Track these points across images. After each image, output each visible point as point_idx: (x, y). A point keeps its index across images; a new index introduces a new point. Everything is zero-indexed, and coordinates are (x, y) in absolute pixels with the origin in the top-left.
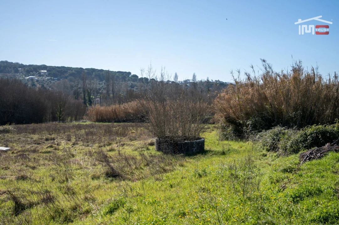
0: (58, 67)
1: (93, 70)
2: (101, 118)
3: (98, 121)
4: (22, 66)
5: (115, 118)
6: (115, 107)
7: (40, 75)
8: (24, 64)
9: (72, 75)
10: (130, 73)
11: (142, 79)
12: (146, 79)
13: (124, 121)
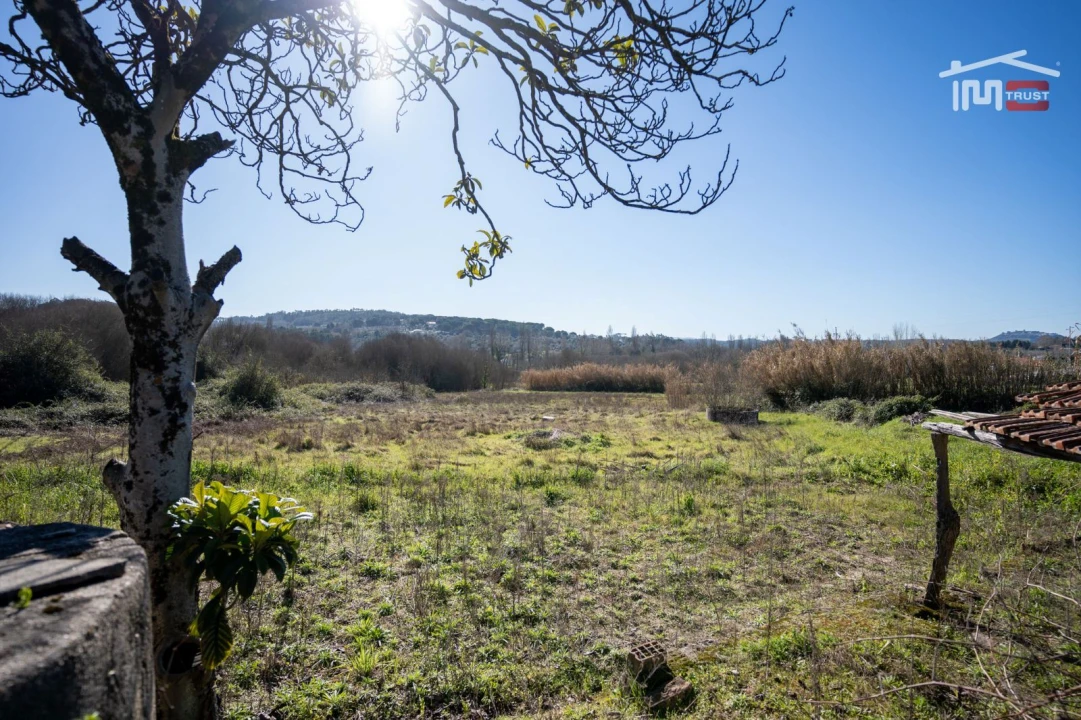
0: (450, 318)
1: (495, 321)
2: (537, 386)
3: (532, 388)
4: (404, 316)
5: (555, 386)
6: (554, 371)
7: (427, 328)
8: (407, 313)
9: (468, 327)
10: (542, 325)
11: (558, 333)
12: (565, 333)
13: (568, 390)
